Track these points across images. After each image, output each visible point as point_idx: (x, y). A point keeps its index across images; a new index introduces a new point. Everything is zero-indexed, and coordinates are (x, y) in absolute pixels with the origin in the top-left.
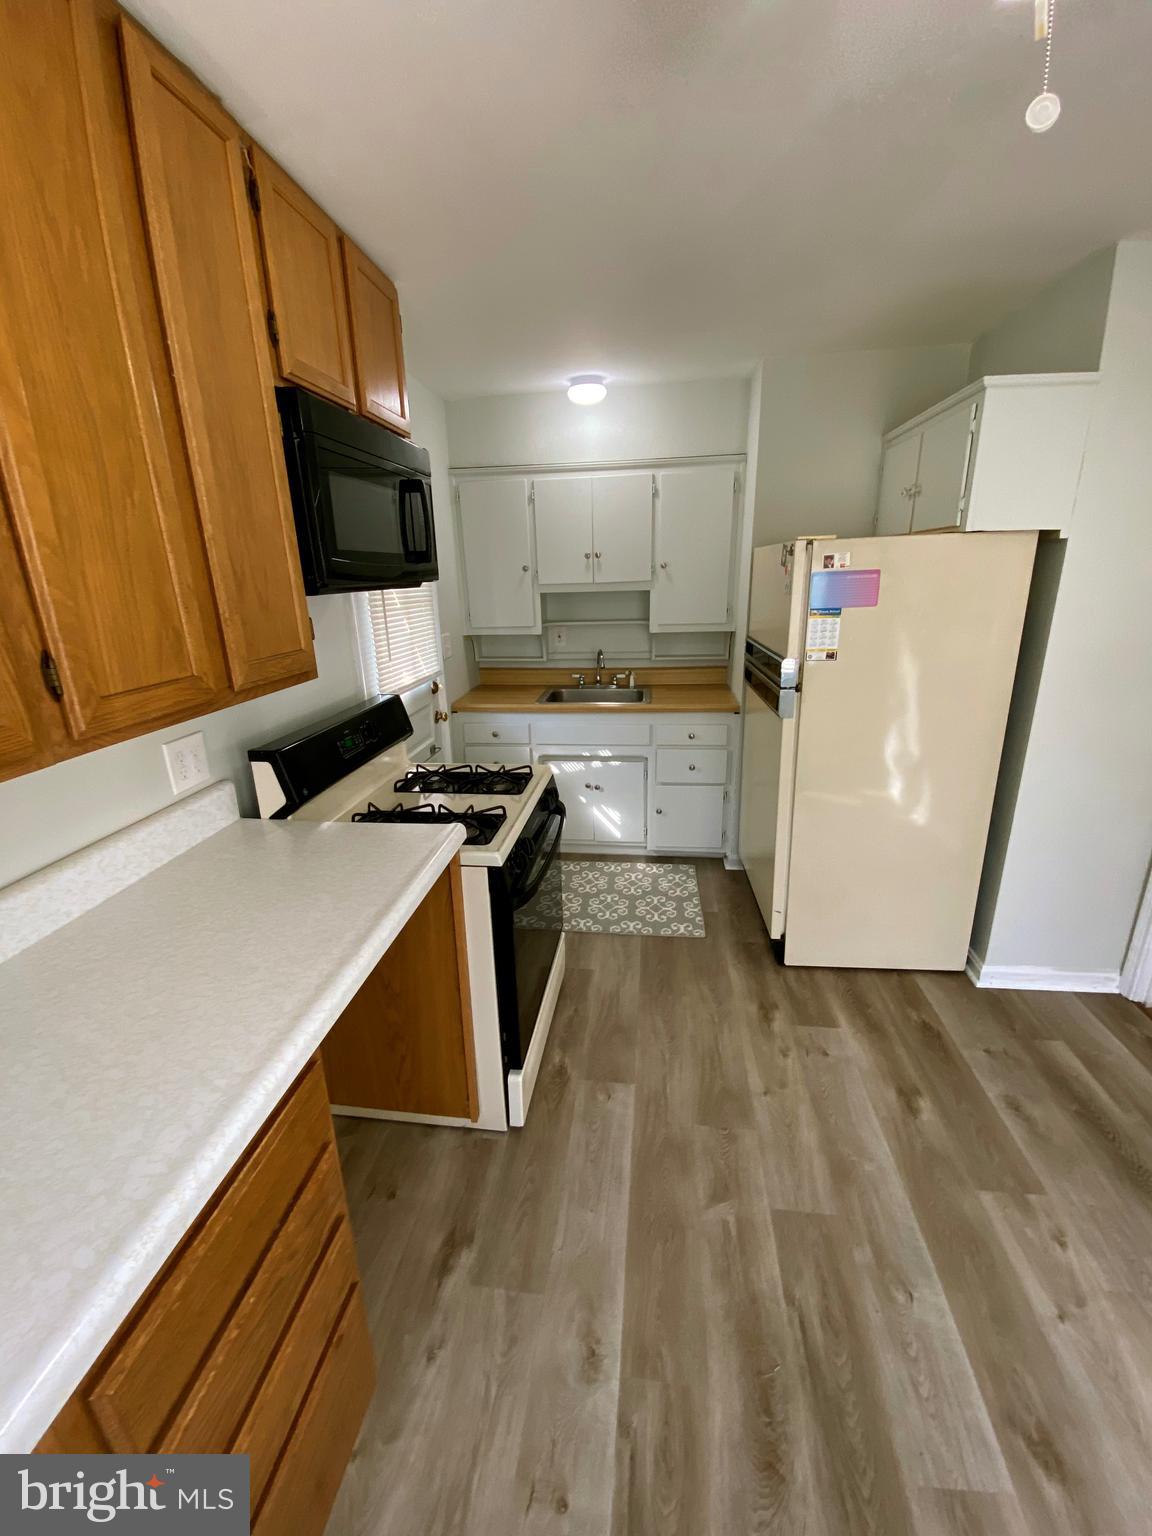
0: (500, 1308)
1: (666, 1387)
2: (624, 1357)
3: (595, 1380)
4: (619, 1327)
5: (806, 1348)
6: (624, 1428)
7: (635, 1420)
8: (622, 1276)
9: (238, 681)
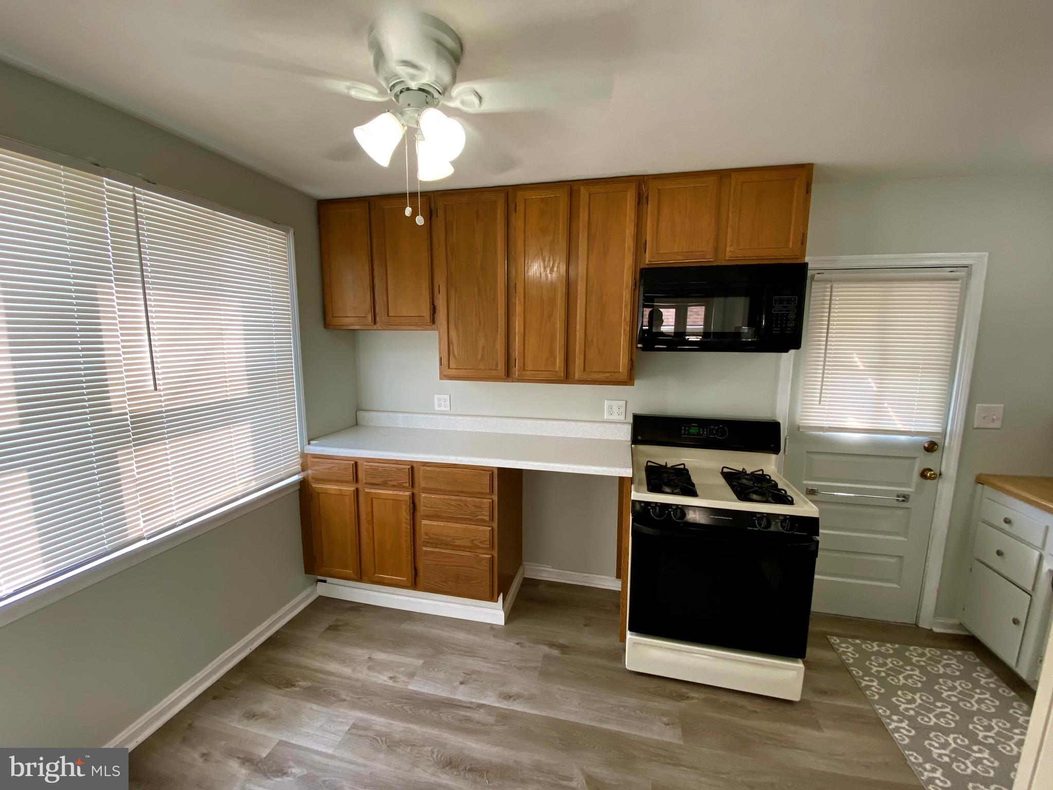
1: (491, 726)
2: (506, 709)
3: (499, 697)
4: (519, 709)
6: (481, 706)
7: (482, 711)
8: (544, 714)
9: (577, 377)
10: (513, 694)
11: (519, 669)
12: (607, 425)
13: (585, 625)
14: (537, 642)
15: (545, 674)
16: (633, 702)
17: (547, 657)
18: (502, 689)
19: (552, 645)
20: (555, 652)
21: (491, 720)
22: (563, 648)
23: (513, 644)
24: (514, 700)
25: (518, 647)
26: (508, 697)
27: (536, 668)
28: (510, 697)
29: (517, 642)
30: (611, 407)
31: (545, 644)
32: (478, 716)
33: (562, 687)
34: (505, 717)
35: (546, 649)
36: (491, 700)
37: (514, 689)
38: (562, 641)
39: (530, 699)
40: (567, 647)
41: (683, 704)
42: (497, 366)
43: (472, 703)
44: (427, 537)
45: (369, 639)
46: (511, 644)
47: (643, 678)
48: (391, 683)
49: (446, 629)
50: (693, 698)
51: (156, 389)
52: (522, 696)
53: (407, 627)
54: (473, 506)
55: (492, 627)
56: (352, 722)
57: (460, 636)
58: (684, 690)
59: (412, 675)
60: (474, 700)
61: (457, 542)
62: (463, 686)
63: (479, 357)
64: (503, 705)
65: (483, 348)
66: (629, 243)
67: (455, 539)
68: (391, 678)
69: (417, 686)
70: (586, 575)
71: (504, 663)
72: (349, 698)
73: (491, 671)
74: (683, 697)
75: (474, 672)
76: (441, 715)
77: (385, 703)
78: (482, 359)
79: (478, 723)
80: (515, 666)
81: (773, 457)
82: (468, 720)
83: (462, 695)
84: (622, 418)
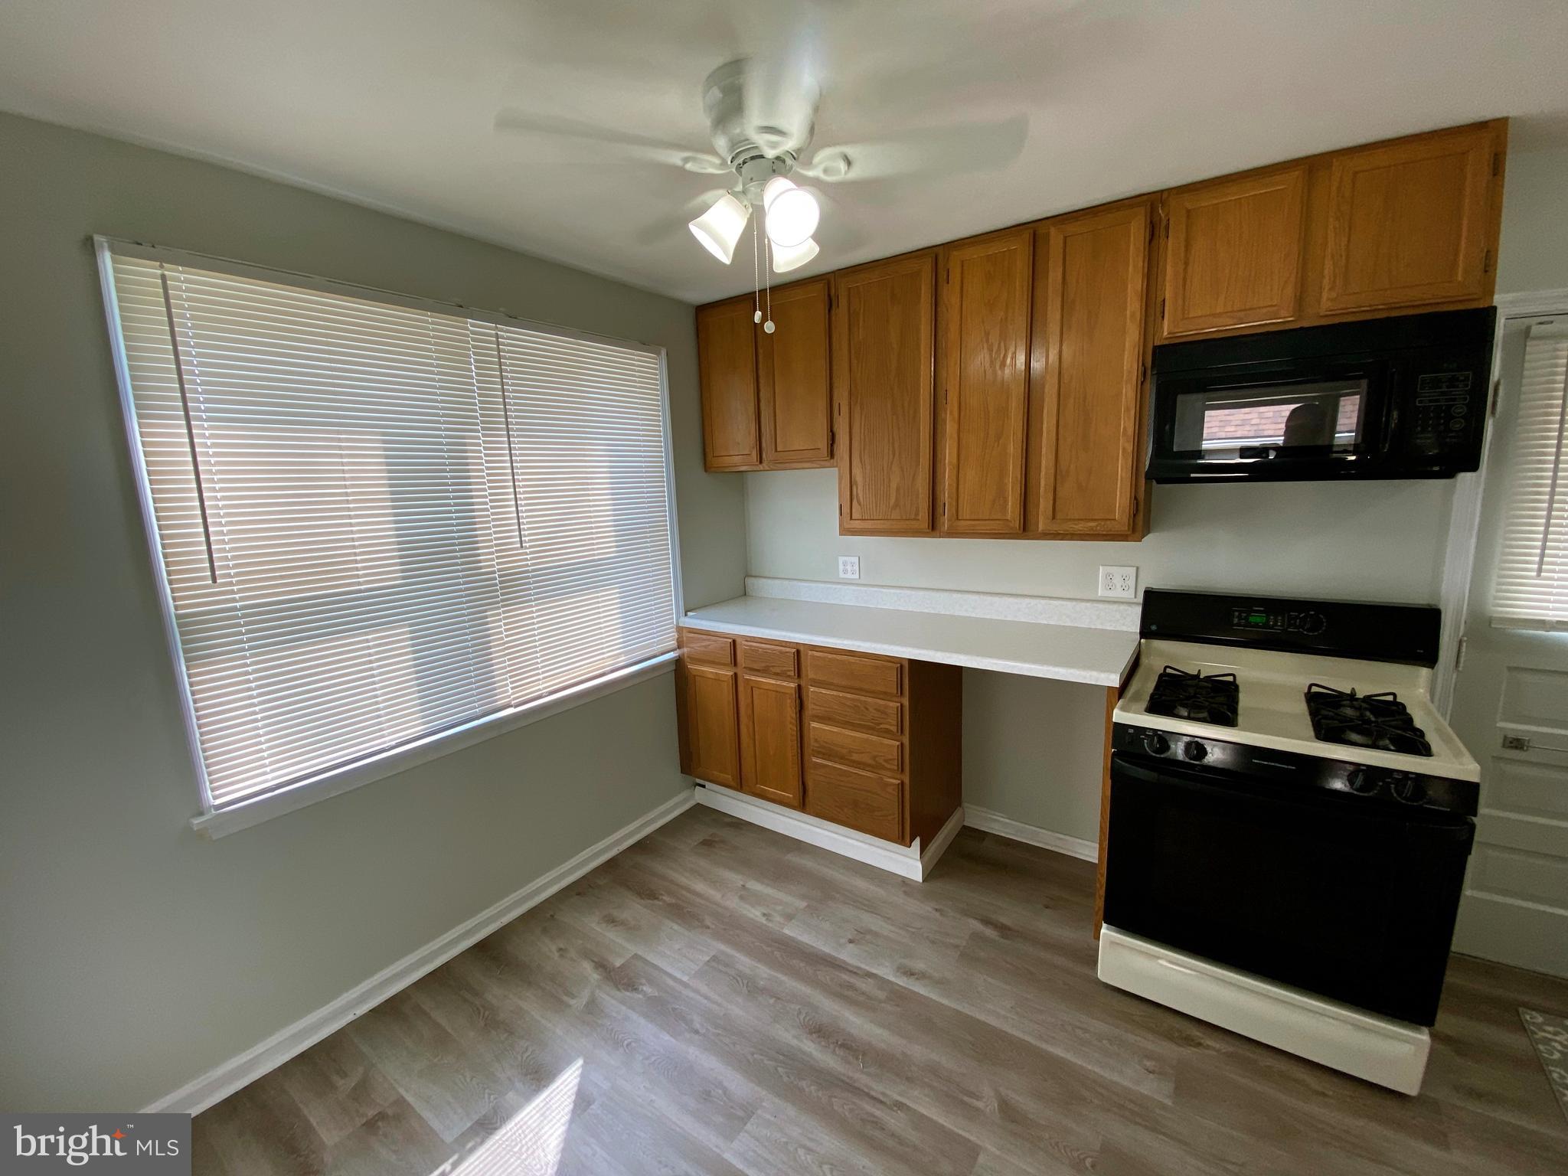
0: (956, 941)
1: (880, 1001)
2: (905, 988)
3: (898, 971)
4: (922, 992)
5: (865, 1093)
6: (870, 975)
7: (871, 981)
8: (954, 1006)
9: (1041, 527)
10: (917, 971)
11: (933, 942)
12: (1101, 606)
13: (1047, 907)
14: (966, 913)
15: (967, 957)
16: (1098, 1026)
17: (976, 937)
18: (903, 961)
19: (987, 922)
20: (990, 933)
21: (882, 995)
22: (1003, 929)
23: (930, 909)
24: (917, 979)
25: (937, 915)
26: (910, 973)
27: (957, 946)
28: (912, 974)
29: (937, 907)
30: (1109, 577)
31: (977, 919)
32: (863, 985)
33: (990, 980)
34: (899, 996)
35: (976, 925)
36: (886, 972)
37: (919, 965)
38: (1004, 920)
39: (940, 983)
40: (1010, 929)
41: (1188, 1052)
42: (917, 514)
43: (859, 968)
44: (817, 745)
45: (745, 864)
46: (927, 908)
47: (1128, 1000)
48: (763, 920)
49: (841, 871)
50: (1208, 1047)
51: (522, 547)
52: (930, 978)
53: (793, 858)
54: (875, 709)
55: (905, 882)
56: (713, 953)
57: (861, 884)
58: (1196, 1032)
59: (789, 917)
60: (863, 966)
61: (855, 757)
62: (851, 945)
63: (893, 501)
64: (902, 981)
65: (898, 489)
66: (1134, 305)
67: (853, 752)
68: (764, 915)
69: (791, 931)
70: (1062, 836)
71: (913, 930)
72: (714, 927)
73: (891, 935)
74: (1189, 1041)
75: (870, 932)
76: (818, 972)
77: (753, 943)
78: (896, 505)
79: (863, 993)
80: (927, 937)
81: (1424, 672)
82: (851, 987)
83: (848, 955)
84: (1129, 595)
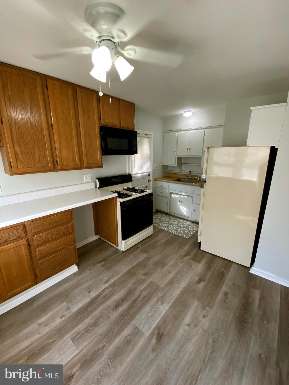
0: (102, 270)
1: (113, 290)
2: (111, 284)
3: (105, 284)
4: (114, 280)
5: (136, 298)
6: (104, 290)
7: (106, 290)
8: (120, 275)
9: (85, 166)
10: (107, 280)
11: (100, 274)
14: (94, 265)
18: (102, 282)
19: (100, 262)
22: (103, 261)
25: (91, 271)
30: (86, 177)
31: (98, 264)
39: (113, 276)
42: (48, 164)
43: (100, 292)
46: (88, 272)
50: (139, 246)
52: (110, 278)
54: (64, 229)
56: (70, 339)
59: (68, 308)
62: (91, 293)
64: (109, 284)
65: (39, 156)
68: (61, 317)
69: (75, 309)
75: (88, 287)
76: (96, 303)
78: (39, 161)
79: (109, 293)
81: (131, 183)
82: (106, 295)
83: (94, 294)
84: (90, 180)
